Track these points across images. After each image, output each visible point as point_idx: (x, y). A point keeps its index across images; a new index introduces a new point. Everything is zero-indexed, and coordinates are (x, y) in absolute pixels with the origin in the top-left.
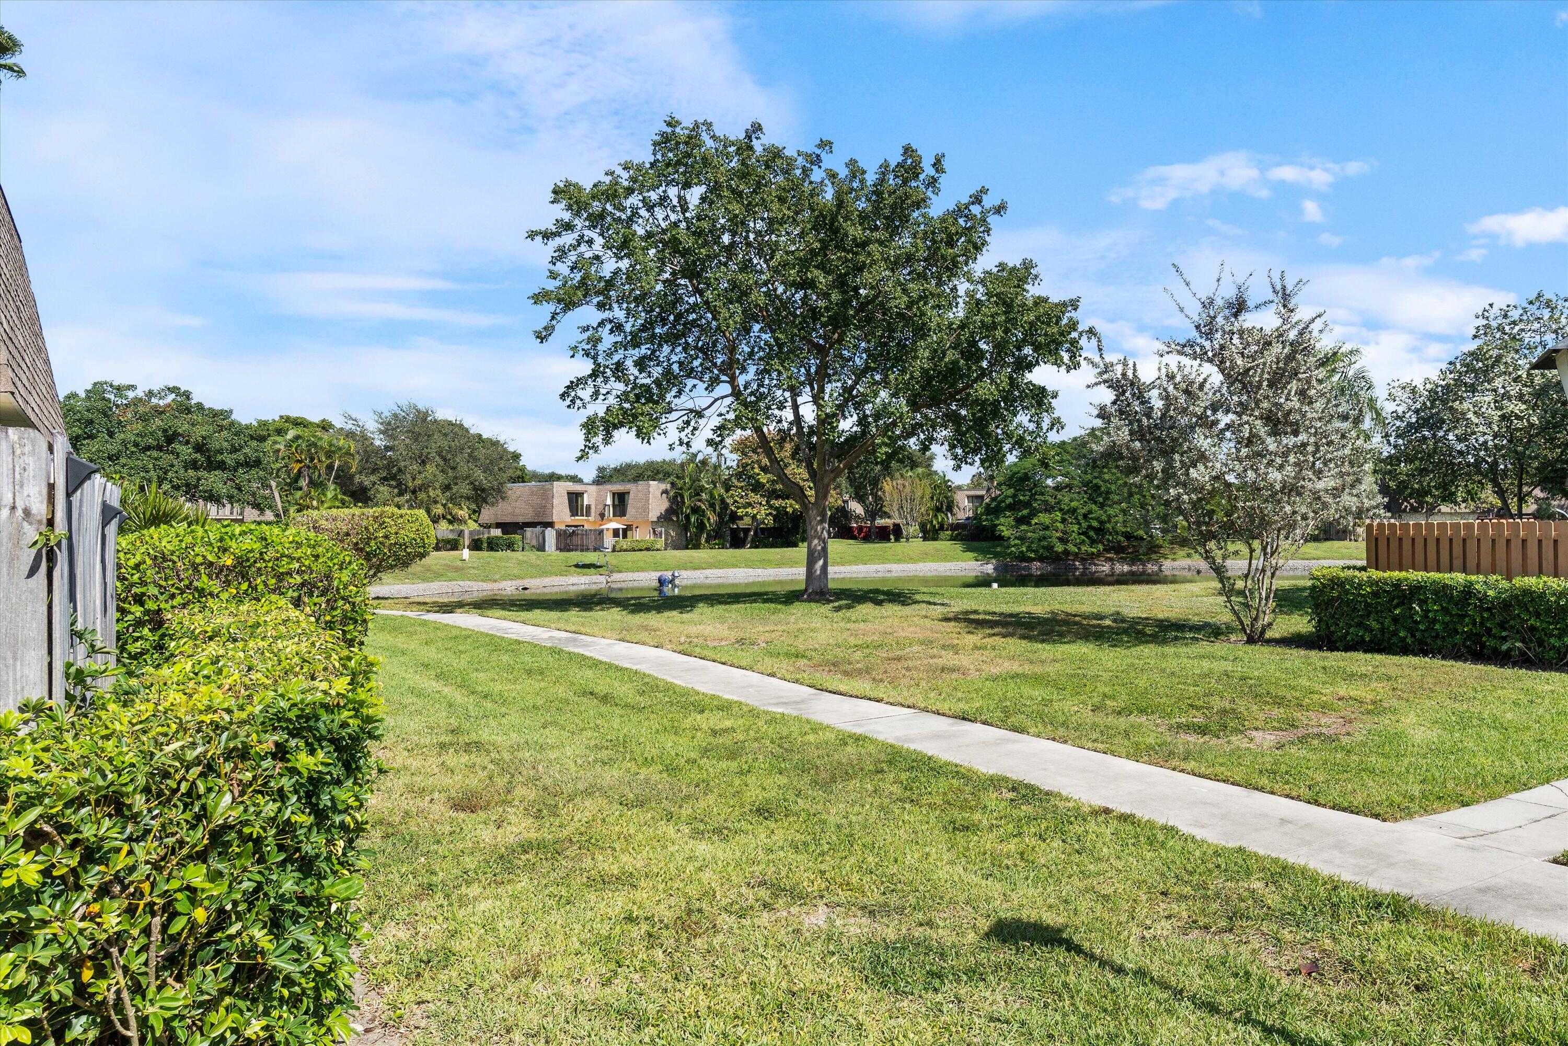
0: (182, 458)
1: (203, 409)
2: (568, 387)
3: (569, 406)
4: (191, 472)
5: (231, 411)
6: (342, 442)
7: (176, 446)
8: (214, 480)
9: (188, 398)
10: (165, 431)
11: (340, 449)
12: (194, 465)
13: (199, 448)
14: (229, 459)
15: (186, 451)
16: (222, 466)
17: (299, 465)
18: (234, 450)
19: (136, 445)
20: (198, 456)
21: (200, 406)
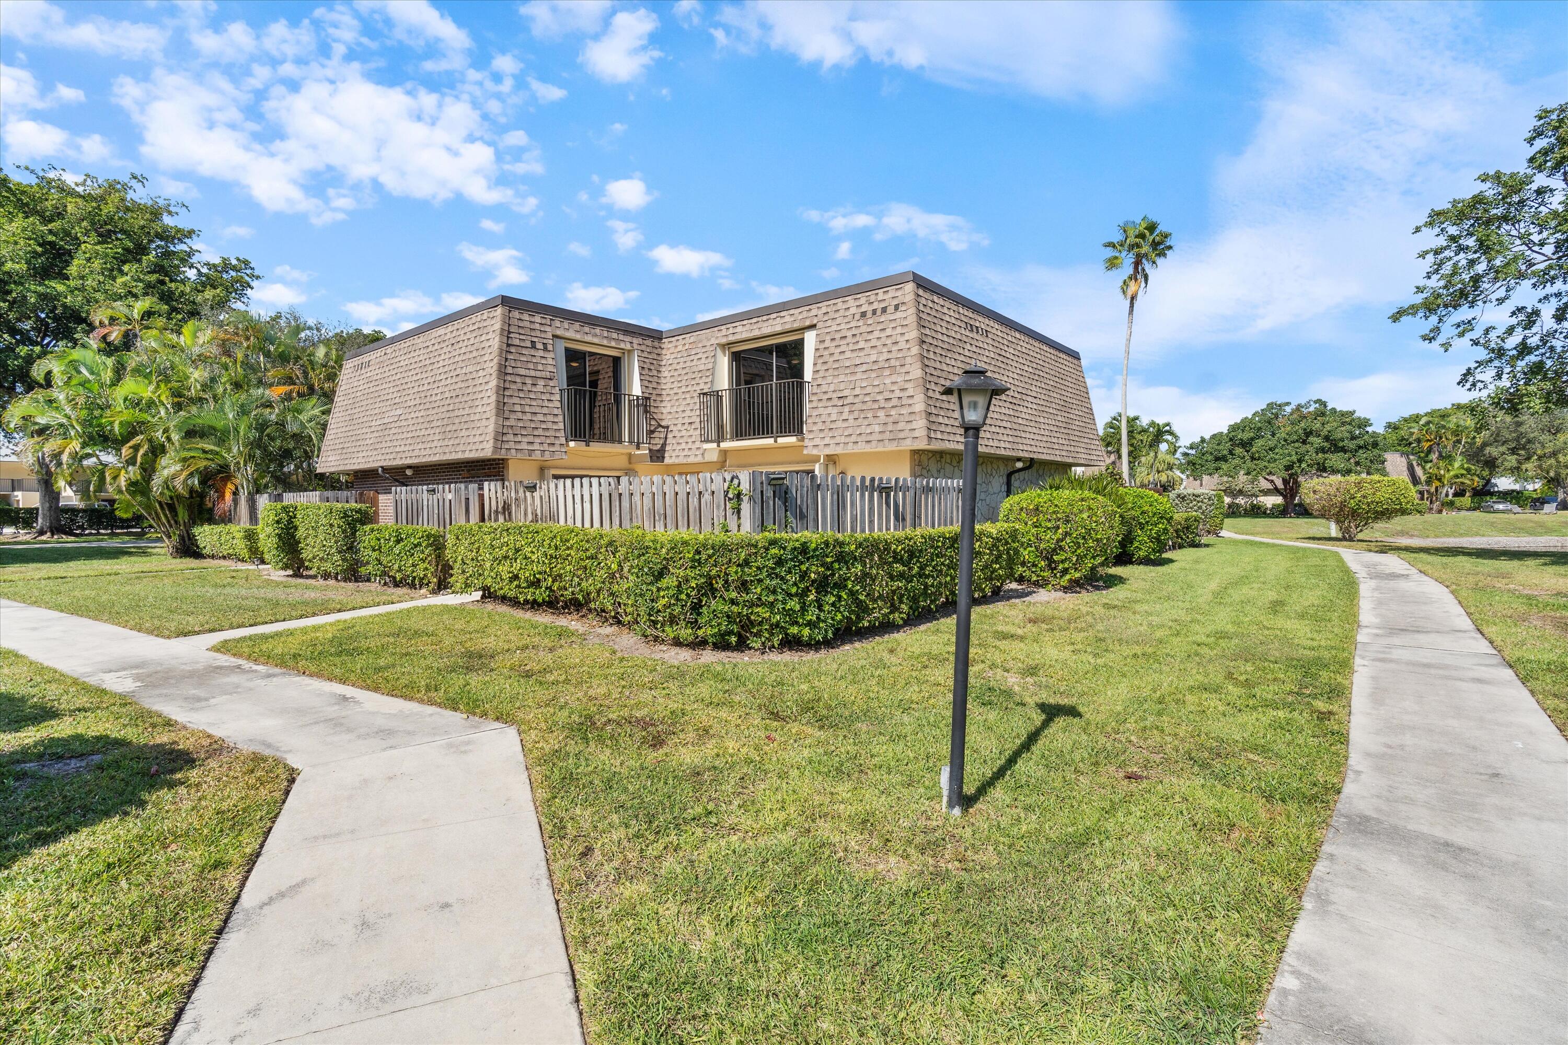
0: (1315, 446)
1: (1335, 412)
2: (1465, 375)
3: (1470, 390)
4: (1320, 455)
5: (1354, 411)
6: (1469, 422)
7: (1311, 439)
8: (1335, 460)
9: (1325, 406)
10: (1305, 430)
11: (1467, 428)
12: (1323, 450)
13: (1327, 438)
14: (1352, 445)
15: (1316, 441)
16: (1343, 450)
17: (1429, 443)
18: (1353, 438)
19: (1285, 440)
20: (1326, 444)
21: (1334, 410)
